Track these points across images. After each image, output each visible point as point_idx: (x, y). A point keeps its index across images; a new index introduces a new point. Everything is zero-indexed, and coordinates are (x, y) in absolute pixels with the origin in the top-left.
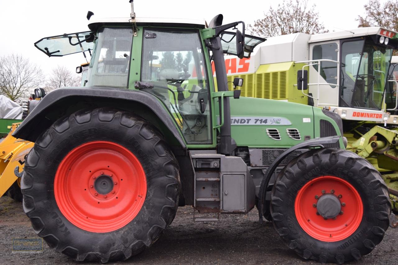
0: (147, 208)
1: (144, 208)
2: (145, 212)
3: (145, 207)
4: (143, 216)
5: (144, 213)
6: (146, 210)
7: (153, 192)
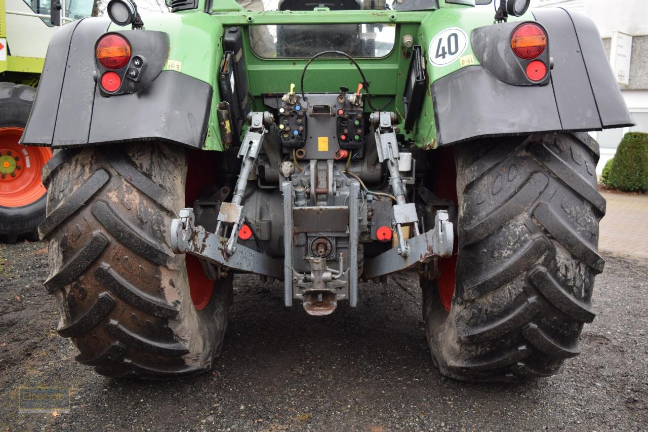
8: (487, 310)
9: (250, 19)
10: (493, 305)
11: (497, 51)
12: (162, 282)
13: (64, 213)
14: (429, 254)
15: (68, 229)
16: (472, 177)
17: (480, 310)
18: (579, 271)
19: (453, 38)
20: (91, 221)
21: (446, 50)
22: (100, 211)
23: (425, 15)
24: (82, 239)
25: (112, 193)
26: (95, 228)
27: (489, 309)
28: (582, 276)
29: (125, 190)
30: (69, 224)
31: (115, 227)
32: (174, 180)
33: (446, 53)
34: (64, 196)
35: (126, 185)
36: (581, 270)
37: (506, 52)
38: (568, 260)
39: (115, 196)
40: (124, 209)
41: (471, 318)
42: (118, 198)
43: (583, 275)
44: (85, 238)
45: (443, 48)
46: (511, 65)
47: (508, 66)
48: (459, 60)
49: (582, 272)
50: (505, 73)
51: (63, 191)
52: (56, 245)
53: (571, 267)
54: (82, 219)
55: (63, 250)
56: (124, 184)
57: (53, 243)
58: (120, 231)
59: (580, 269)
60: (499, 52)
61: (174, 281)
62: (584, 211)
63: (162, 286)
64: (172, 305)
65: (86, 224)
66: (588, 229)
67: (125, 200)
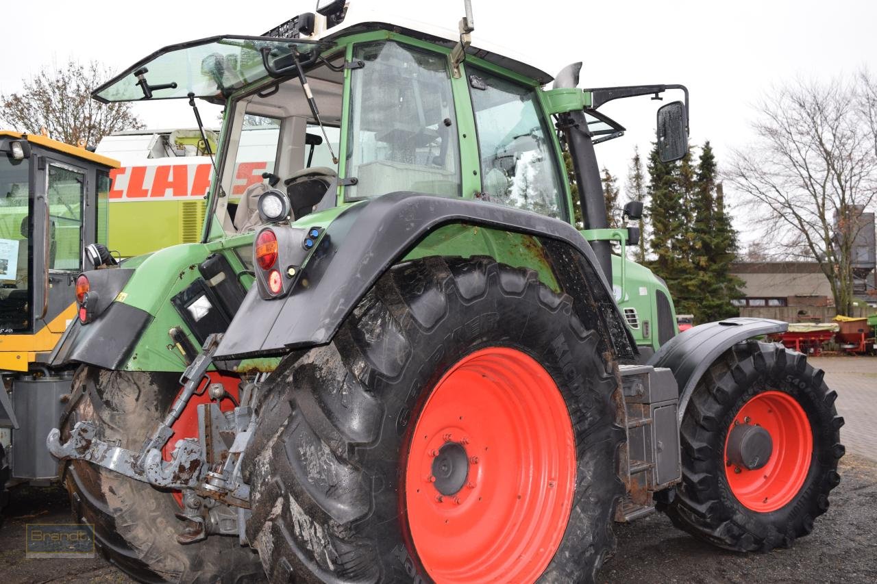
0: (583, 510)
1: (577, 512)
2: (581, 520)
3: (578, 509)
4: (579, 532)
5: (579, 524)
6: (582, 515)
7: (592, 469)
12: (102, 488)
18: (315, 533)
28: (320, 540)
32: (123, 397)
36: (318, 531)
38: (300, 514)
43: (321, 538)
49: (319, 534)
53: (305, 524)
59: (315, 529)
61: (114, 488)
62: (319, 453)
63: (103, 491)
64: (112, 511)
66: (324, 477)
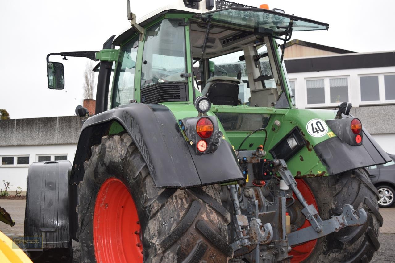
8: (351, 252)
9: (217, 109)
10: (354, 249)
11: (346, 130)
13: (180, 231)
14: (341, 227)
15: (181, 242)
16: (340, 189)
17: (348, 253)
19: (319, 124)
20: (195, 234)
21: (318, 129)
22: (202, 227)
23: (287, 111)
24: (191, 247)
25: (204, 215)
26: (198, 238)
27: (352, 251)
29: (209, 212)
30: (182, 238)
31: (211, 236)
33: (318, 131)
34: (174, 220)
35: (209, 209)
36: (379, 226)
37: (350, 131)
38: (376, 222)
39: (205, 216)
40: (212, 224)
41: (343, 258)
42: (207, 218)
44: (192, 246)
45: (316, 128)
46: (352, 137)
47: (351, 137)
48: (327, 134)
50: (349, 140)
51: (173, 217)
52: (171, 255)
53: (377, 225)
54: (190, 234)
55: (178, 257)
56: (208, 208)
57: (169, 254)
58: (214, 238)
60: (347, 131)
65: (193, 237)
67: (211, 218)
